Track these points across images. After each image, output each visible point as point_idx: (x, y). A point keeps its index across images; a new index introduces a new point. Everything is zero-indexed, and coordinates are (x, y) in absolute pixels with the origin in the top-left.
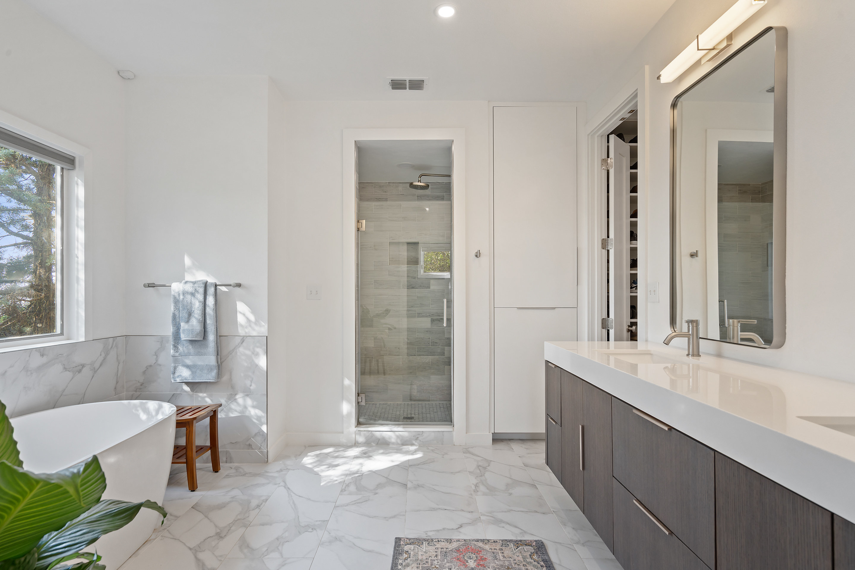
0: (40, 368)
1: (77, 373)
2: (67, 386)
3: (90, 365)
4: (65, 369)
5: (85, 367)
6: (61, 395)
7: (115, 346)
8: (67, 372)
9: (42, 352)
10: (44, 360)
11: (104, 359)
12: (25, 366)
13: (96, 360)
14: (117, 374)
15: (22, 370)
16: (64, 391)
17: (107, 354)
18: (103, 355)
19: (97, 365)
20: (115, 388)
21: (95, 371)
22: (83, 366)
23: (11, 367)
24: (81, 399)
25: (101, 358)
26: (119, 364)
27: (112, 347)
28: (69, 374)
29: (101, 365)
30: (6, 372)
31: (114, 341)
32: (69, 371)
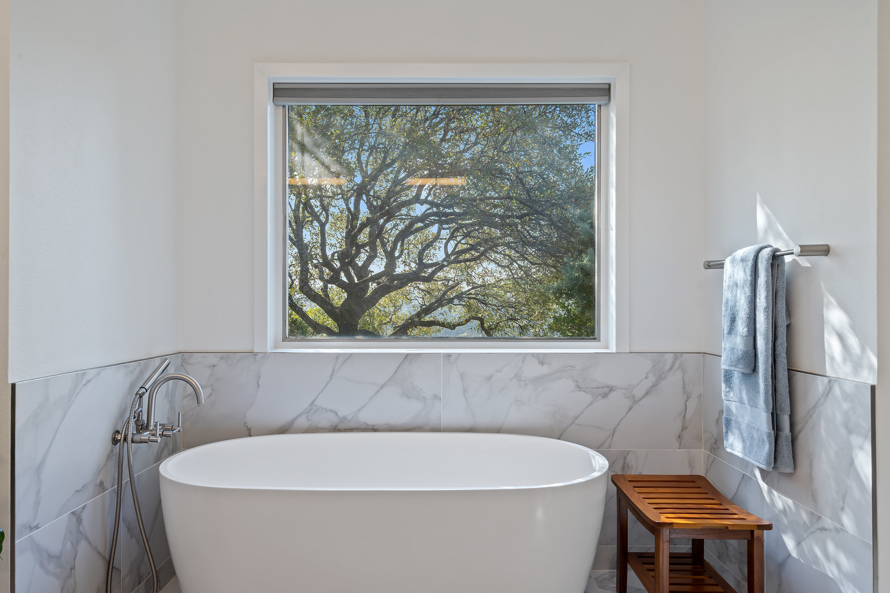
0: (537, 380)
1: (600, 397)
2: (582, 413)
3: (624, 389)
4: (579, 388)
5: (615, 391)
6: (572, 423)
7: (679, 368)
8: (582, 393)
9: (542, 359)
10: (545, 370)
11: (654, 386)
12: (516, 374)
13: (637, 385)
14: (683, 414)
15: (513, 378)
16: (577, 418)
17: (660, 378)
18: (652, 378)
19: (639, 392)
20: (679, 437)
21: (635, 401)
22: (611, 389)
23: (497, 371)
24: (608, 437)
25: (648, 383)
26: (688, 399)
27: (671, 368)
28: (587, 398)
29: (647, 393)
30: (491, 376)
31: (676, 359)
32: (585, 392)
